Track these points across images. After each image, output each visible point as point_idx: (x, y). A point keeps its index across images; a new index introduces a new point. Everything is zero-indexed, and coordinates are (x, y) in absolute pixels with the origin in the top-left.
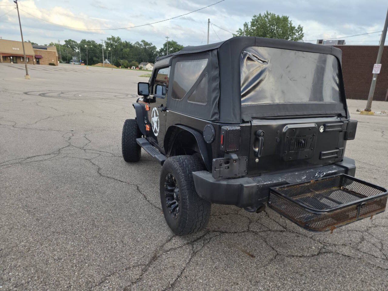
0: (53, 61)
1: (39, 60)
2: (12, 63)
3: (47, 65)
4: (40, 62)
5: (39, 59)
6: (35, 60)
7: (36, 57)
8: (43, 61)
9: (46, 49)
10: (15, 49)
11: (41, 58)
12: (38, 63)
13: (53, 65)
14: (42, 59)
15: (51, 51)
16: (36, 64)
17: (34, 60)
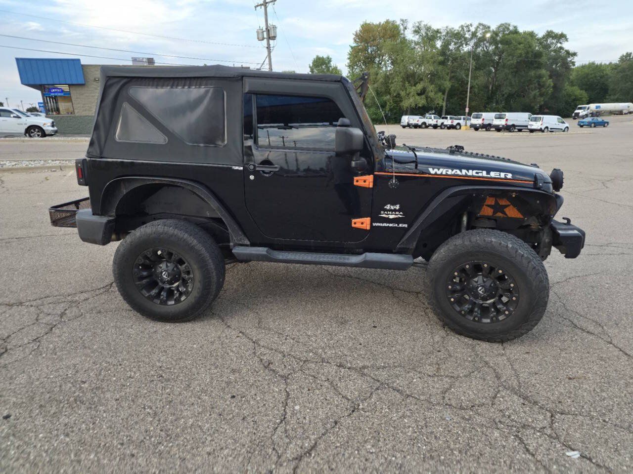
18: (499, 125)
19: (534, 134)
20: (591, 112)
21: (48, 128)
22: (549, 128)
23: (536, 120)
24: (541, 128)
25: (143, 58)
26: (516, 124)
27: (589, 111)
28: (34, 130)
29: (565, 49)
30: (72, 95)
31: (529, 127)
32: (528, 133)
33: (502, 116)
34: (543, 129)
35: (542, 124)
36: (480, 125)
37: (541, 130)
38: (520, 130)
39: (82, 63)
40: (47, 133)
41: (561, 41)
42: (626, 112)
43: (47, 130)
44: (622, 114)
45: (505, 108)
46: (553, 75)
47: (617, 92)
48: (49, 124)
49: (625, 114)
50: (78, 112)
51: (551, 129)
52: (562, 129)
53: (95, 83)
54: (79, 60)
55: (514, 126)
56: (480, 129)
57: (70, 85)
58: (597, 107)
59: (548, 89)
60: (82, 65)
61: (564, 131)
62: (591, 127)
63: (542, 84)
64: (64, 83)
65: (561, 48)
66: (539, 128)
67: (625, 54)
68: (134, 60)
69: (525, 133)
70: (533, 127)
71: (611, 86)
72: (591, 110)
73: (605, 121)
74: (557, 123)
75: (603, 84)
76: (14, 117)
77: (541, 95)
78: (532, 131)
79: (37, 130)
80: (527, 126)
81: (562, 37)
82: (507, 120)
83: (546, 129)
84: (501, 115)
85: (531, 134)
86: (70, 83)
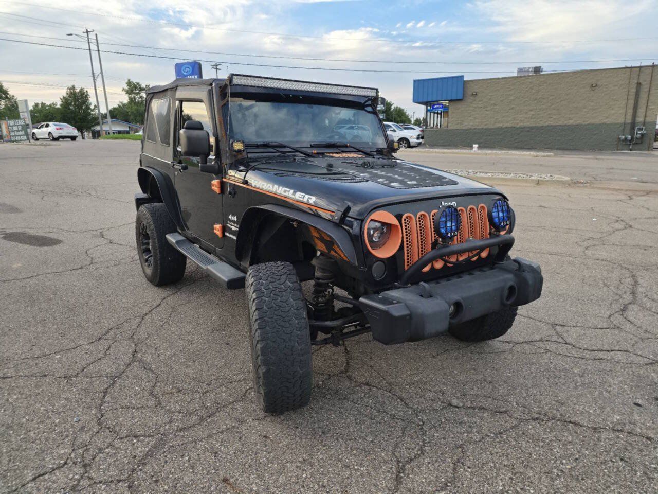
21: (413, 141)
25: (529, 68)
28: (403, 142)
30: (449, 110)
39: (465, 79)
40: (412, 144)
43: (412, 142)
48: (415, 137)
50: (451, 126)
53: (472, 98)
54: (462, 77)
57: (450, 101)
60: (465, 82)
64: (445, 99)
68: (520, 70)
76: (391, 130)
79: (405, 142)
86: (450, 99)
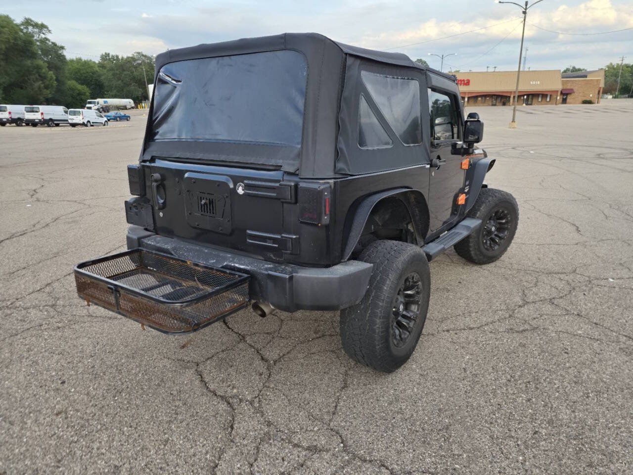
0: (591, 95)
1: (567, 96)
2: (524, 105)
3: (579, 104)
4: (568, 100)
5: (567, 94)
6: (560, 98)
7: (564, 92)
8: (573, 97)
9: (586, 76)
10: (534, 83)
11: (570, 94)
12: (564, 101)
13: (590, 102)
14: (573, 94)
15: (592, 80)
16: (560, 103)
17: (558, 98)
18: (35, 120)
19: (76, 128)
20: (101, 106)
22: (91, 122)
23: (74, 114)
24: (84, 123)
26: (54, 117)
27: (99, 105)
29: (51, 41)
31: (70, 121)
32: (70, 128)
33: (35, 110)
34: (86, 123)
35: (83, 119)
36: (8, 119)
37: (84, 124)
38: (57, 125)
41: (44, 32)
42: (130, 107)
44: (127, 109)
45: (6, 100)
46: (51, 66)
47: (113, 89)
49: (129, 109)
51: (93, 123)
52: (102, 123)
55: (51, 120)
56: (8, 124)
58: (105, 102)
59: (51, 82)
61: (104, 125)
62: (117, 121)
63: (43, 75)
65: (47, 39)
66: (81, 122)
67: (104, 54)
69: (62, 128)
70: (74, 122)
71: (106, 84)
72: (101, 105)
73: (127, 115)
74: (97, 117)
75: (97, 80)
77: (46, 87)
78: (74, 125)
80: (67, 121)
81: (42, 27)
82: (42, 114)
83: (89, 123)
84: (33, 108)
85: (73, 128)
